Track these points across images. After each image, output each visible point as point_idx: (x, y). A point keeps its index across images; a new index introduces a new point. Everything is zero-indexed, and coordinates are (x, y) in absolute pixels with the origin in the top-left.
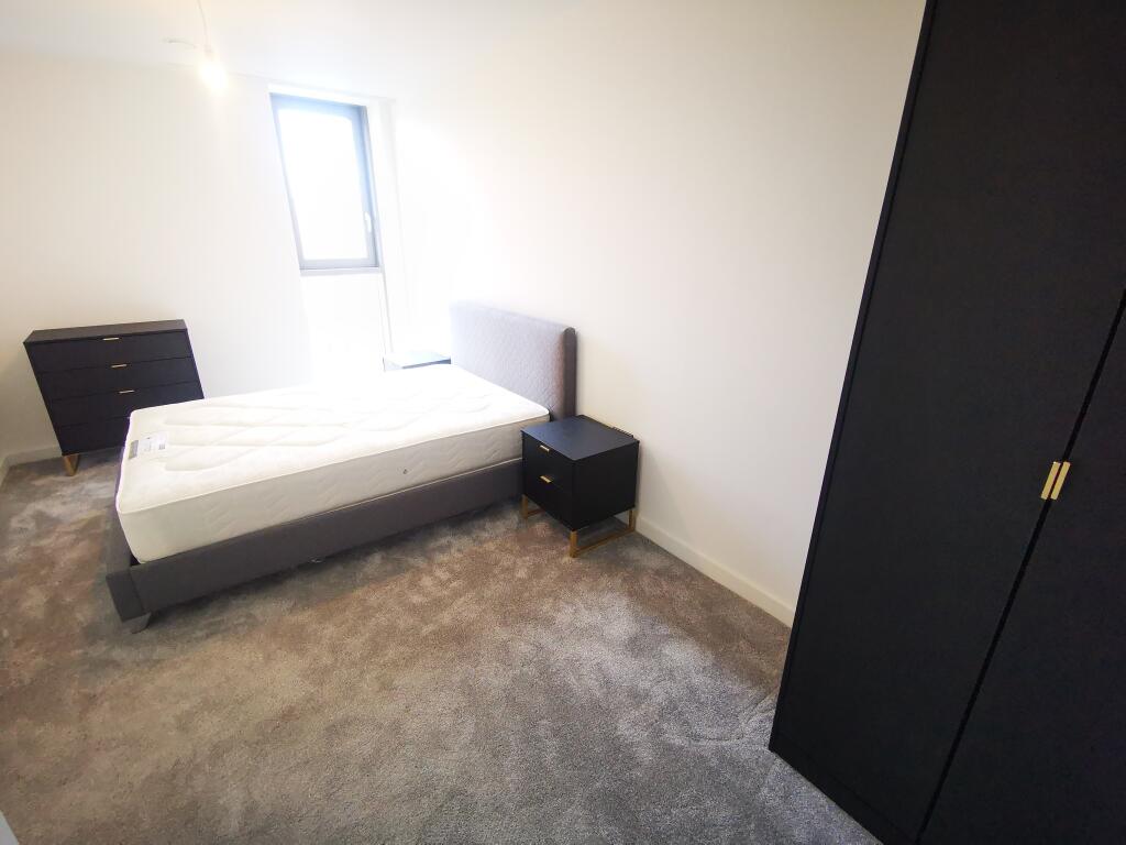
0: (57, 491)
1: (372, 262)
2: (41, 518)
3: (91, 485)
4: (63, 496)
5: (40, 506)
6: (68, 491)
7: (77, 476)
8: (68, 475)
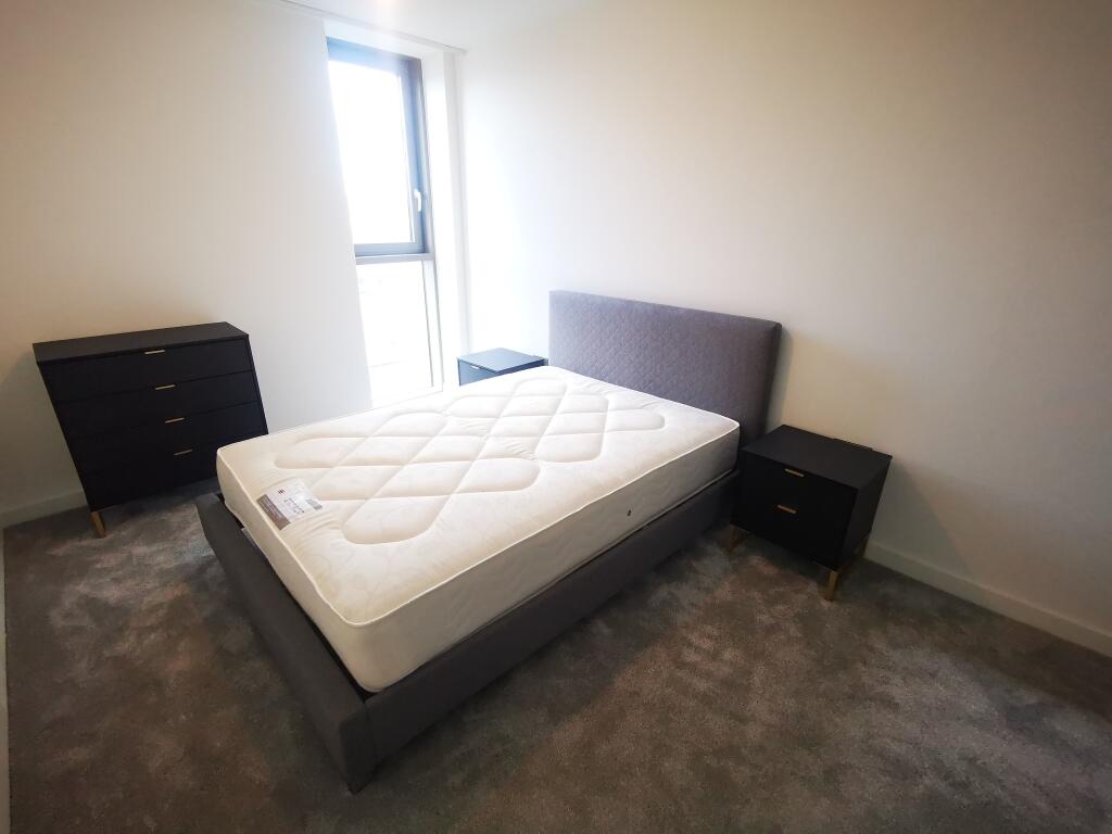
0: (97, 562)
1: (418, 247)
2: (92, 606)
3: (140, 550)
4: (107, 571)
5: (82, 588)
6: (110, 560)
7: (109, 537)
8: (98, 536)
